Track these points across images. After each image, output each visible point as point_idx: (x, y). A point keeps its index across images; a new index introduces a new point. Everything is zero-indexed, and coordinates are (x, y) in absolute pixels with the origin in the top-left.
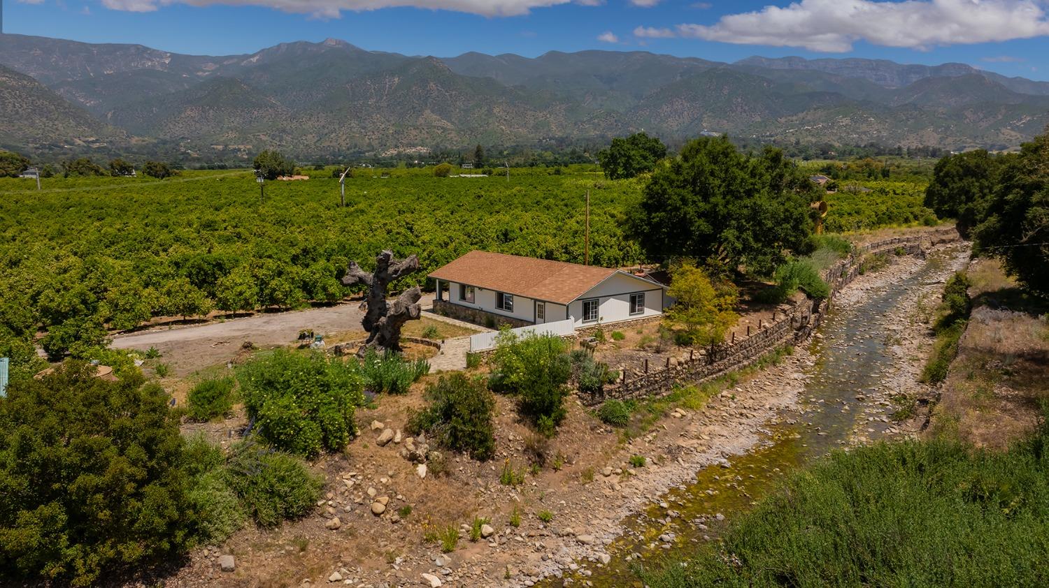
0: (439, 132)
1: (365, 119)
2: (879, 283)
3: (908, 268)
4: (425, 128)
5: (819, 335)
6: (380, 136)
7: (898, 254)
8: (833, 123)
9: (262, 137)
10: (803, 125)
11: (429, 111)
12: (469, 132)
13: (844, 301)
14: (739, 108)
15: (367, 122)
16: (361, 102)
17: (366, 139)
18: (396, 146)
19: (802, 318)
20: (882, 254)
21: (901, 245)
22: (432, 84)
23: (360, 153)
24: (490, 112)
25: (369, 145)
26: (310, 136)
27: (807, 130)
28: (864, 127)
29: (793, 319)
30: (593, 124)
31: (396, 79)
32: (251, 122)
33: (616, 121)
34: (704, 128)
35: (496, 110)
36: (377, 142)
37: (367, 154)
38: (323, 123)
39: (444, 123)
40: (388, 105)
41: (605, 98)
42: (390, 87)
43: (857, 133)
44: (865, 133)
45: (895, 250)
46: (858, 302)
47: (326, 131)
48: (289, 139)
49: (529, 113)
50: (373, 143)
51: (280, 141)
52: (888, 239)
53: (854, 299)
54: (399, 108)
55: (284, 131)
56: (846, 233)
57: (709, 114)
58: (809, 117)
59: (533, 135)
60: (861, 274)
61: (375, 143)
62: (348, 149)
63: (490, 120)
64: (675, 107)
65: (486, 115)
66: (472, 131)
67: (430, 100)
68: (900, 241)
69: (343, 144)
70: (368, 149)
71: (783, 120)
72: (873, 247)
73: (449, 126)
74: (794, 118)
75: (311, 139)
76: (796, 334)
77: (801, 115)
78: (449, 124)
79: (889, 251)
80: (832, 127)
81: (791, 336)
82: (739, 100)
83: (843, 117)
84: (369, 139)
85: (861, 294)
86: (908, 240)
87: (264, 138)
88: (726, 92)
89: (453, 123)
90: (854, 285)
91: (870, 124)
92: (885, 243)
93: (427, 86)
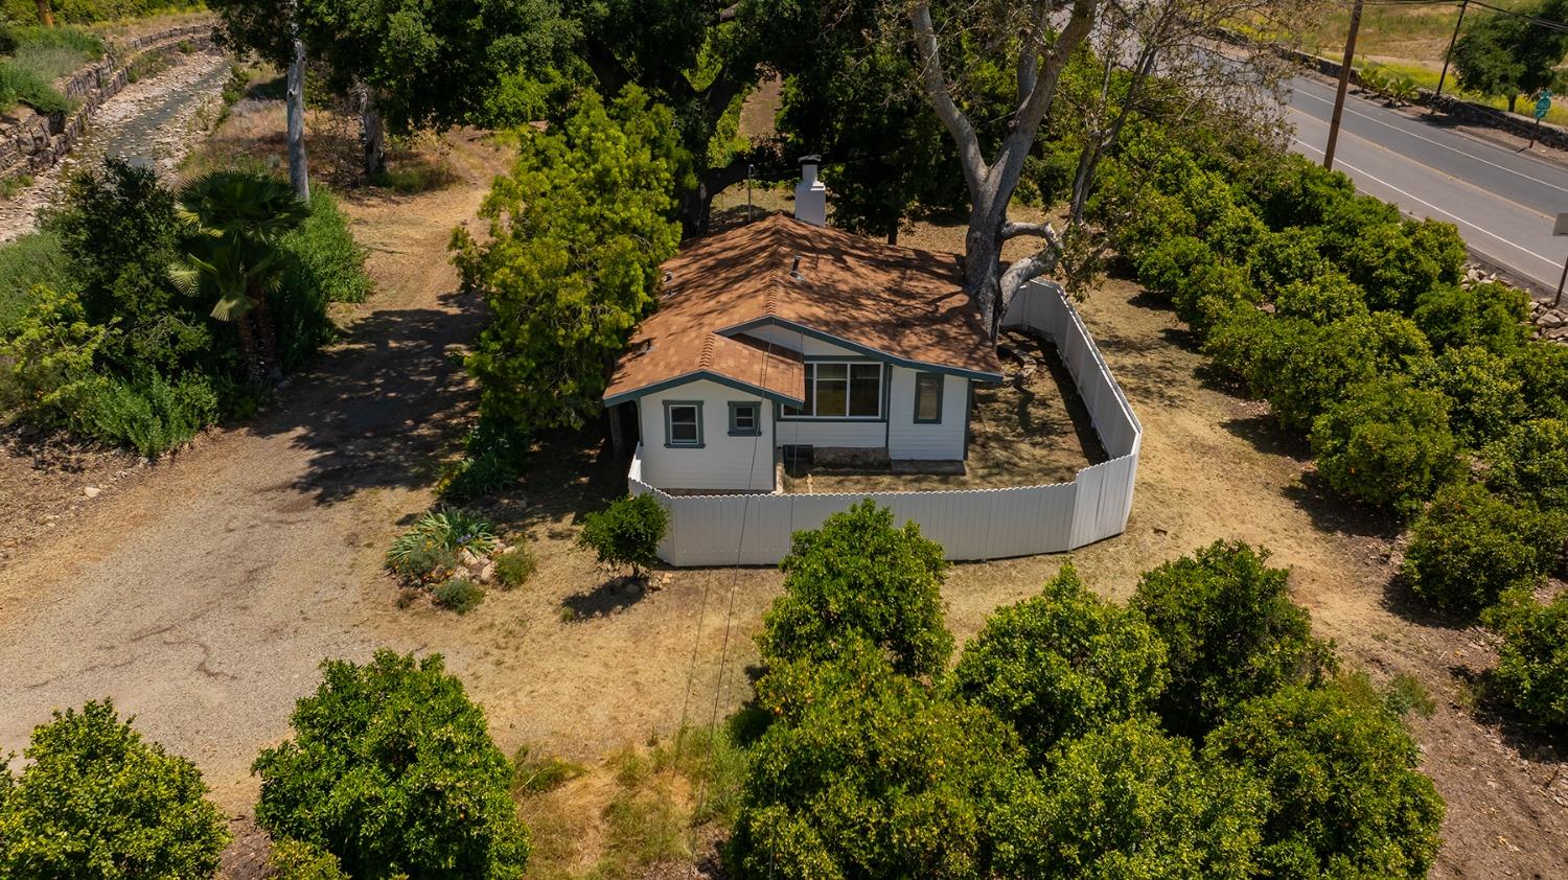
2: (157, 91)
3: (198, 69)
5: (70, 160)
7: (184, 50)
13: (106, 119)
19: (35, 139)
20: (158, 52)
21: (187, 38)
29: (19, 142)
45: (179, 45)
46: (126, 117)
52: (165, 30)
53: (121, 115)
56: (98, 25)
60: (132, 81)
68: (183, 32)
72: (145, 42)
76: (31, 160)
79: (170, 47)
81: (23, 162)
85: (131, 106)
86: (195, 30)
90: (120, 97)
92: (161, 36)
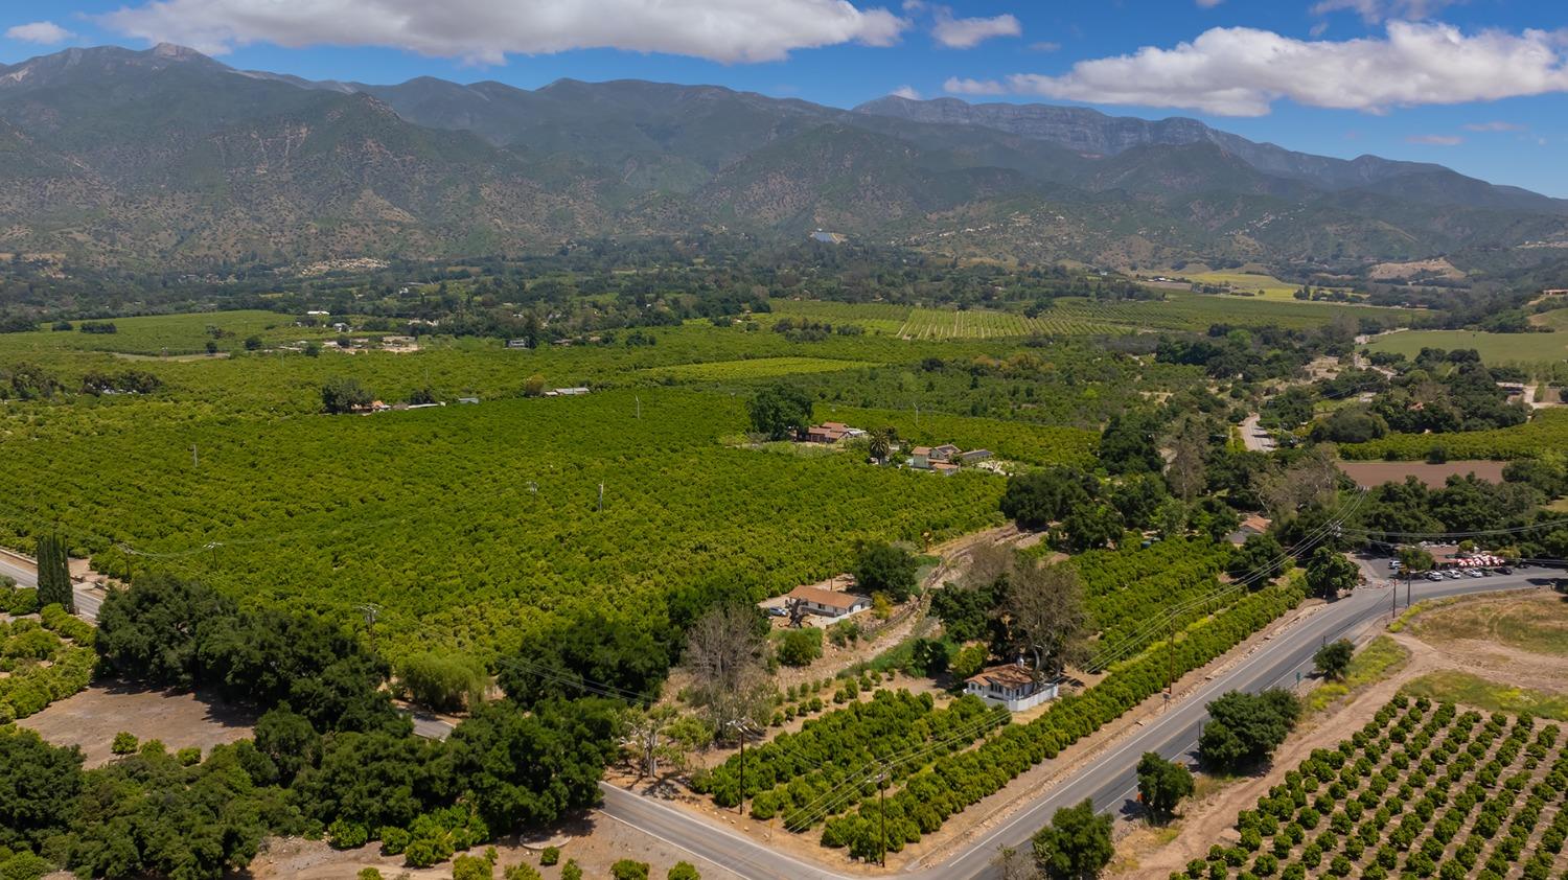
0: (395, 231)
1: (259, 204)
4: (370, 223)
6: (295, 238)
8: (1006, 224)
9: (76, 235)
10: (963, 224)
11: (371, 192)
12: (445, 231)
14: (869, 193)
15: (263, 211)
16: (243, 170)
17: (271, 244)
18: (325, 258)
22: (369, 142)
23: (265, 268)
24: (475, 193)
25: (278, 253)
26: (163, 235)
27: (969, 235)
28: (1050, 230)
30: (644, 216)
31: (304, 130)
32: (42, 203)
33: (680, 212)
34: (818, 225)
35: (485, 192)
36: (289, 248)
37: (276, 271)
38: (183, 210)
39: (398, 214)
40: (295, 178)
41: (659, 167)
42: (293, 144)
43: (1041, 239)
44: (1051, 239)
47: (190, 225)
48: (126, 238)
49: (539, 196)
50: (283, 250)
51: (112, 243)
54: (314, 182)
55: (116, 225)
57: (826, 202)
58: (971, 213)
59: (548, 235)
61: (287, 250)
62: (242, 261)
63: (477, 210)
64: (771, 187)
65: (469, 200)
66: (450, 230)
67: (368, 170)
69: (232, 252)
70: (277, 261)
71: (934, 217)
73: (407, 217)
74: (951, 214)
75: (166, 239)
77: (960, 209)
78: (407, 214)
80: (1004, 230)
82: (869, 178)
83: (1020, 214)
84: (276, 244)
87: (80, 238)
88: (848, 164)
89: (411, 211)
91: (1059, 225)
93: (361, 146)
